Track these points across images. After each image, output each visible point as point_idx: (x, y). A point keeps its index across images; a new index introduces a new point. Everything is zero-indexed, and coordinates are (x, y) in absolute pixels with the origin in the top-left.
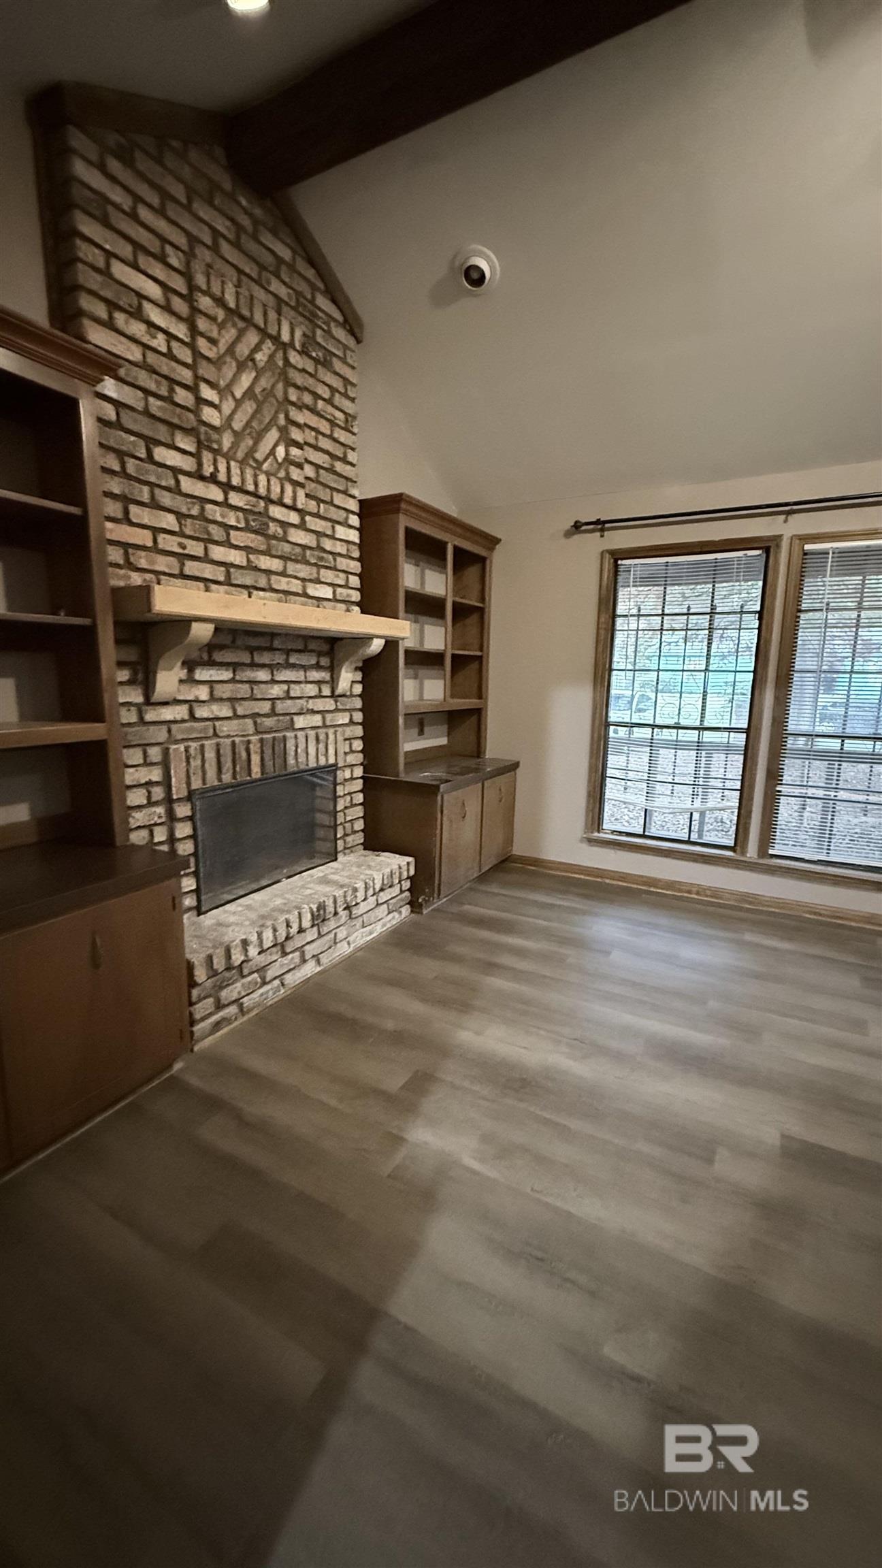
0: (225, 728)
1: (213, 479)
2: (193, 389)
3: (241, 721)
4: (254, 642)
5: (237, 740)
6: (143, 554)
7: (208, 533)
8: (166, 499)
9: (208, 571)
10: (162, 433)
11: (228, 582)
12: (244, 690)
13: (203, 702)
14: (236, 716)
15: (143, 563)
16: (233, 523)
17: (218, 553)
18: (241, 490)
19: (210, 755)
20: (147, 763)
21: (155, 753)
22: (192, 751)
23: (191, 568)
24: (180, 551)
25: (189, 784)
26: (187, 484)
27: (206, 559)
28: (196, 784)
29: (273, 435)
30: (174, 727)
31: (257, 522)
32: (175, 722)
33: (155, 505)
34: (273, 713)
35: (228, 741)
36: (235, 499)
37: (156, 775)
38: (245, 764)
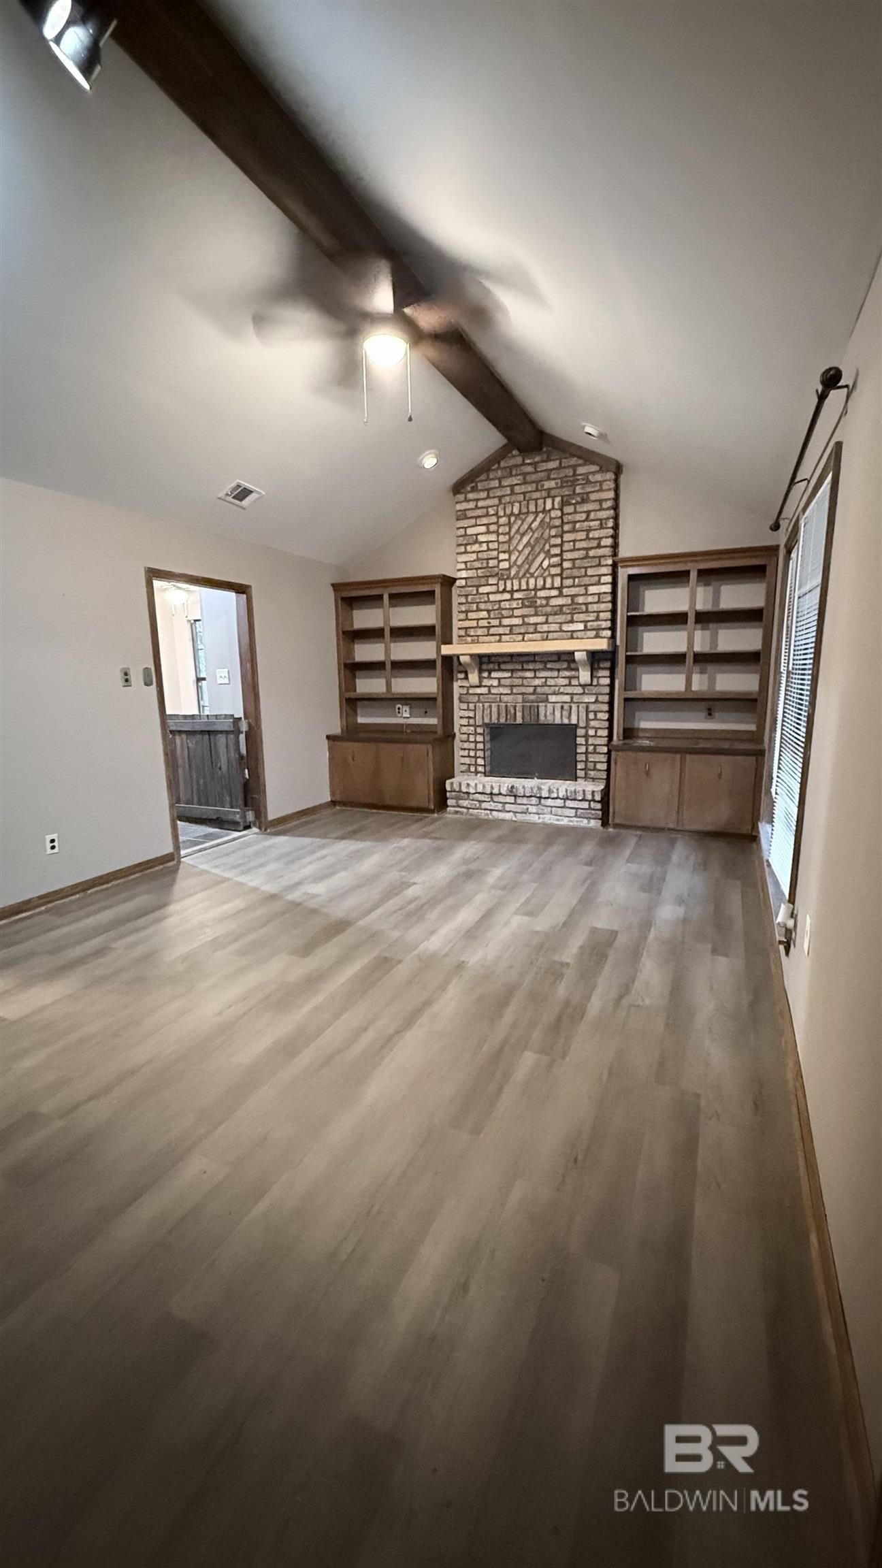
0: (505, 698)
1: (504, 591)
2: (497, 558)
3: (515, 696)
4: (522, 659)
5: (509, 704)
6: (472, 630)
7: (502, 615)
8: (482, 606)
9: (501, 630)
10: (483, 581)
11: (511, 633)
12: (519, 681)
13: (495, 687)
14: (512, 693)
15: (472, 634)
16: (515, 606)
17: (506, 622)
18: (519, 590)
19: (494, 709)
20: (468, 709)
21: (472, 706)
22: (486, 707)
23: (492, 631)
24: (487, 625)
25: (483, 719)
26: (492, 598)
27: (500, 625)
28: (487, 720)
29: (542, 556)
30: (481, 697)
31: (530, 602)
32: (482, 694)
33: (478, 610)
34: (534, 693)
35: (504, 704)
36: (516, 595)
37: (471, 714)
38: (513, 716)
